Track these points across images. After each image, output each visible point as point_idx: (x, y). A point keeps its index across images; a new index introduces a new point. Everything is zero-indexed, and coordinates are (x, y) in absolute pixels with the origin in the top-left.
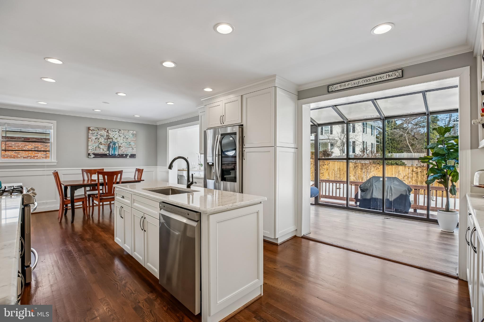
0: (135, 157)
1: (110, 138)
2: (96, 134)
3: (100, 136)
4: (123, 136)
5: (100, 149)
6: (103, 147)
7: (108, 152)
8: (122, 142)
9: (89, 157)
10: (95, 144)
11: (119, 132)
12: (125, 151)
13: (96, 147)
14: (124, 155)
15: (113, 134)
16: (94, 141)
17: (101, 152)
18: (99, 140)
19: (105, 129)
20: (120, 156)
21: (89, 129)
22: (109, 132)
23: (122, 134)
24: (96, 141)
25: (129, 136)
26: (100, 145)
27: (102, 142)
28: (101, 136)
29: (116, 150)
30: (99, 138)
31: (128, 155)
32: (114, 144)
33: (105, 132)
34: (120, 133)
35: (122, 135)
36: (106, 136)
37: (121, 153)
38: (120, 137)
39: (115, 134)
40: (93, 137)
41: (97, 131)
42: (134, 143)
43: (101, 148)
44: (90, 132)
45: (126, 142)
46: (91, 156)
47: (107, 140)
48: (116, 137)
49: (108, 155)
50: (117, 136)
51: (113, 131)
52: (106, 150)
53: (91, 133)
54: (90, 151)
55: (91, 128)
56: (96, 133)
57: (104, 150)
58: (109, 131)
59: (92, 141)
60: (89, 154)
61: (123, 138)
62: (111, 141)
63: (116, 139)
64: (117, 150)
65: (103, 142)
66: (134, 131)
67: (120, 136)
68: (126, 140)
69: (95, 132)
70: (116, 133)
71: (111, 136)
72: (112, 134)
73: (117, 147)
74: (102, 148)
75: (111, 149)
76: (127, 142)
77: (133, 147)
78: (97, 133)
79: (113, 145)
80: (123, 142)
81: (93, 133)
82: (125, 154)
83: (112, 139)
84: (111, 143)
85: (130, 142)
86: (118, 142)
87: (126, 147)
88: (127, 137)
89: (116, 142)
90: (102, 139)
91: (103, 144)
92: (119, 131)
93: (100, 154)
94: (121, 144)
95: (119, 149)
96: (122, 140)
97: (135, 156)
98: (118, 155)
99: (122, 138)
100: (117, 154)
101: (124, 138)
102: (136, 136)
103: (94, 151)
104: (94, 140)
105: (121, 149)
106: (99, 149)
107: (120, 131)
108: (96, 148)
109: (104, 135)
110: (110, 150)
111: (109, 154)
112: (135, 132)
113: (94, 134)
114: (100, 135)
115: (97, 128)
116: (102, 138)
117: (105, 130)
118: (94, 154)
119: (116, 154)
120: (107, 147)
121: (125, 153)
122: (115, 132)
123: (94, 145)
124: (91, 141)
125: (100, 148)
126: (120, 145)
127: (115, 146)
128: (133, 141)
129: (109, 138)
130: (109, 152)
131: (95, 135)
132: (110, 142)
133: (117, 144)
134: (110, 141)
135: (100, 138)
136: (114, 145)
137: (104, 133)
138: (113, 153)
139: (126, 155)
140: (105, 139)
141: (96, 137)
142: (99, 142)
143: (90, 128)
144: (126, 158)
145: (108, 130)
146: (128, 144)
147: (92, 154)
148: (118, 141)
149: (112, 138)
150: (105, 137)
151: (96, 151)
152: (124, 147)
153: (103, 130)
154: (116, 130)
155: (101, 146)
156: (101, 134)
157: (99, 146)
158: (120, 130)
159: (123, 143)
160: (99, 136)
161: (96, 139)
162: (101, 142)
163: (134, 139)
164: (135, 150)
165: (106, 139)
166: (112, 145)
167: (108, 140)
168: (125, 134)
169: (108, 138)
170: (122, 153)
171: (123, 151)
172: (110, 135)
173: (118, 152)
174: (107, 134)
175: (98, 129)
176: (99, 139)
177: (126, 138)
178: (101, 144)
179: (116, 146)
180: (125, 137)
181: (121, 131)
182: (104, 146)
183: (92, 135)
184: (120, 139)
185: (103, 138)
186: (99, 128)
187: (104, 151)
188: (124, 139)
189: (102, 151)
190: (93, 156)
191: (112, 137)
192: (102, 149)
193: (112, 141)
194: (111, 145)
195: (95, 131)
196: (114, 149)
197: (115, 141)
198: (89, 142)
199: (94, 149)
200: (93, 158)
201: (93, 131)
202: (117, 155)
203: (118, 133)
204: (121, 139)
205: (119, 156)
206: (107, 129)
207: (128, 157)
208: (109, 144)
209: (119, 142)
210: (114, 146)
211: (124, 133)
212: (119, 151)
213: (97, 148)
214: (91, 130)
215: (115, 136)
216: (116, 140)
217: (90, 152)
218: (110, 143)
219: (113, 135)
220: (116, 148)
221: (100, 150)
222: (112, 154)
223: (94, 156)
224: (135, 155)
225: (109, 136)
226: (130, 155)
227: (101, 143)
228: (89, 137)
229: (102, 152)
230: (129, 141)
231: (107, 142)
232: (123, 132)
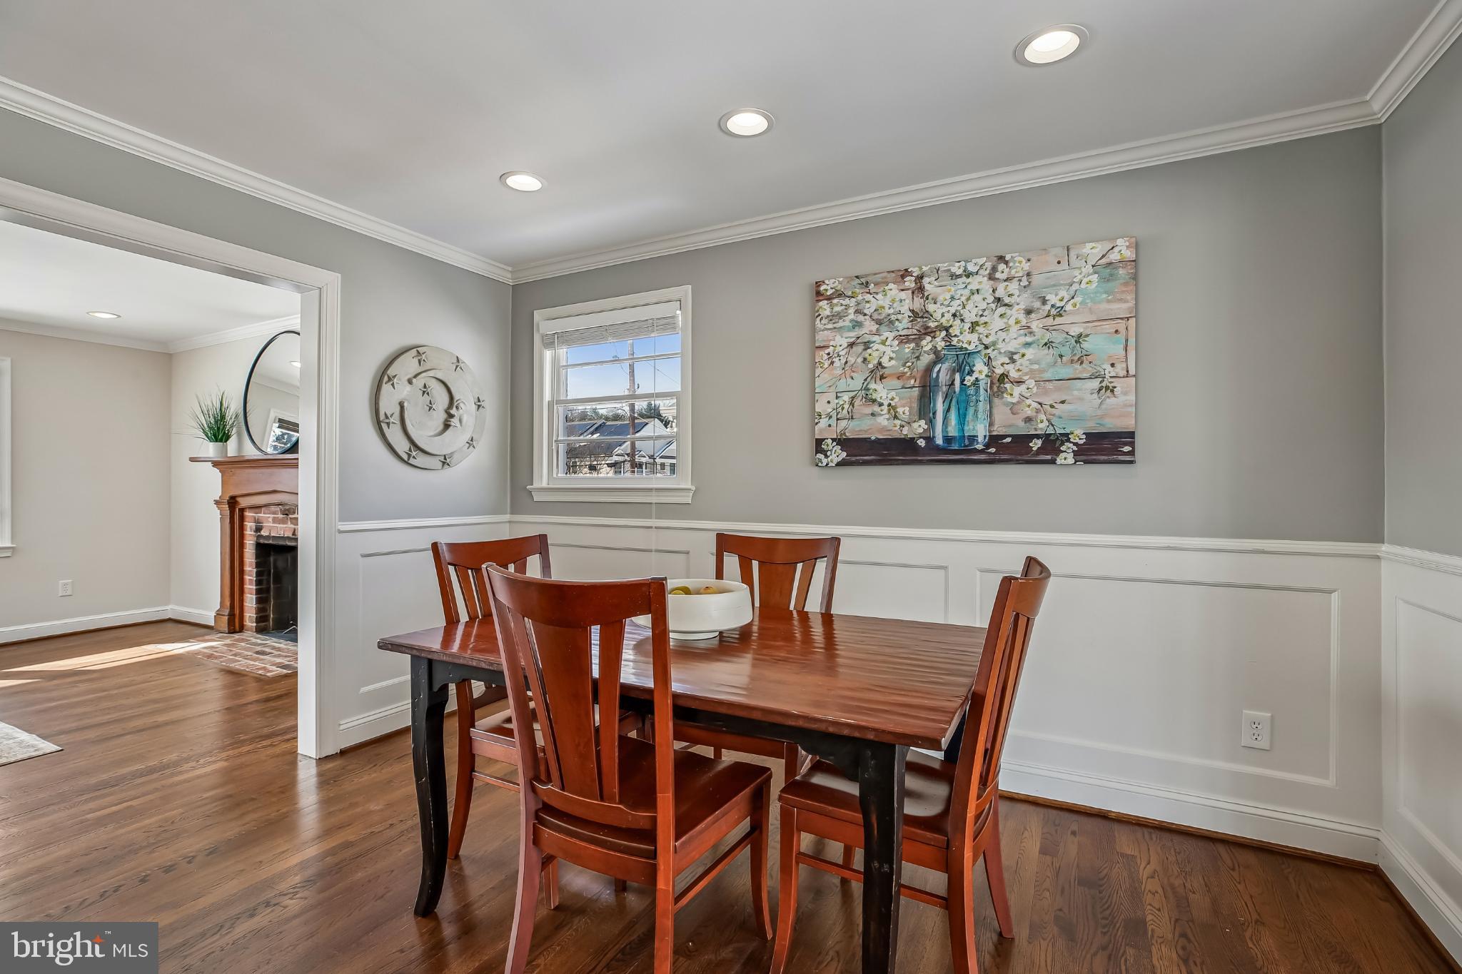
0: (1132, 453)
1: (932, 325)
2: (852, 316)
3: (874, 327)
4: (1023, 301)
5: (876, 408)
6: (893, 394)
7: (922, 422)
8: (1013, 342)
9: (820, 461)
10: (849, 380)
11: (998, 275)
12: (1038, 411)
13: (853, 398)
14: (1036, 444)
15: (952, 298)
16: (843, 361)
17: (880, 425)
18: (869, 351)
19: (906, 273)
20: (1002, 448)
21: (818, 293)
22: (927, 287)
23: (1013, 287)
24: (852, 360)
25: (1075, 287)
26: (872, 386)
27: (885, 361)
28: (879, 322)
29: (971, 411)
30: (867, 338)
31: (1066, 437)
32: (963, 363)
33: (903, 295)
34: (1004, 276)
35: (1017, 293)
36: (906, 320)
37: (1007, 422)
38: (1002, 310)
39: (967, 292)
40: (838, 338)
41: (860, 297)
42: (1121, 337)
43: (881, 405)
44: (821, 307)
45: (1048, 336)
46: (826, 456)
47: (918, 345)
48: (970, 316)
49: (922, 443)
50: (984, 305)
51: (954, 276)
52: (907, 409)
53: (828, 312)
54: (824, 422)
55: (827, 288)
56: (851, 311)
57: (900, 410)
58: (926, 281)
59: (832, 363)
60: (819, 445)
61: (1022, 317)
62: (940, 344)
63: (974, 325)
64: (981, 404)
65: (891, 359)
66: (1120, 242)
67: (998, 300)
68: (1050, 321)
69: (847, 307)
70: (974, 283)
71: (940, 313)
72: (944, 296)
73: (982, 384)
74: (886, 403)
75: (940, 406)
76: (1057, 337)
77: (1109, 371)
78: (857, 312)
79: (953, 371)
80: (1028, 345)
81: (839, 313)
82: (1038, 436)
83: (944, 333)
84: (938, 359)
85: (1079, 339)
86: (986, 347)
87: (1047, 376)
88: (1052, 299)
89: (971, 348)
90: (883, 343)
91: (890, 375)
92: (994, 269)
93: (878, 440)
94: (1013, 361)
95: (996, 400)
96: (1014, 329)
97: (1127, 449)
98: (988, 446)
99: (1016, 313)
100: (980, 439)
101: (1029, 312)
102: (1135, 277)
103: (843, 424)
104: (842, 353)
105: (1010, 399)
106: (868, 410)
107: (1002, 266)
108: (852, 404)
109: (900, 313)
110: (934, 414)
111: (929, 440)
112: (1123, 250)
113: (840, 316)
114: (876, 316)
115: (857, 277)
116: (886, 334)
117: (903, 277)
118: (843, 442)
119: (973, 439)
120: (916, 392)
121: (1042, 427)
122: (968, 281)
123: (842, 385)
124: (826, 366)
125: (874, 401)
126: (999, 371)
127: (969, 380)
128: (1109, 327)
129: (927, 332)
130: (931, 422)
131: (846, 323)
132: (932, 356)
133: (980, 367)
134: (935, 351)
135: (876, 338)
136: (957, 377)
137: (896, 300)
138: (953, 431)
139: (1053, 444)
140: (904, 340)
141: (853, 334)
142: (871, 366)
143: (822, 288)
144: (1053, 462)
145: (920, 278)
146: (1066, 350)
147: (833, 440)
148: (986, 341)
149: (947, 329)
150: (905, 323)
151: (852, 424)
152: (1031, 383)
153: (891, 286)
154: (971, 268)
155: (882, 392)
156: (883, 307)
157: (868, 389)
158: (1001, 259)
159: (1023, 351)
160: (870, 326)
161: (851, 345)
162: (880, 364)
163: (1121, 308)
164: (1125, 393)
165: (909, 341)
166: (943, 378)
167: (924, 343)
168: (1036, 280)
169: (922, 326)
170: (1022, 429)
171: (1029, 412)
172: (931, 307)
173: (991, 424)
174: (918, 303)
175: (863, 280)
176: (867, 345)
177: (1048, 307)
178: (882, 378)
179: (975, 375)
180: (1037, 304)
181: (1006, 263)
182: (898, 384)
183: (830, 326)
184: (998, 323)
185: (891, 335)
186: (867, 276)
187: (896, 417)
188: (1033, 315)
189: (885, 423)
190: (837, 454)
191: (944, 321)
192: (885, 408)
193: (950, 346)
194: (943, 372)
195: (847, 301)
196: (962, 402)
197: (969, 340)
198: (818, 371)
199: (845, 411)
200: (838, 464)
201: (835, 301)
202: (980, 447)
203: (986, 286)
204: (1012, 321)
205: (993, 450)
206: (916, 272)
207: (1066, 457)
208: (929, 370)
209: (994, 344)
210: (962, 381)
211: (1028, 275)
212: (995, 411)
213: (857, 402)
214: (829, 298)
215: (970, 306)
216: (974, 337)
217: (821, 431)
218: (935, 363)
219: (955, 306)
220: (972, 391)
221: (873, 414)
222: (948, 440)
223: (844, 454)
224: (1131, 435)
225: (926, 314)
226: (1078, 436)
227: (879, 373)
228: (821, 338)
229: (884, 429)
230: (1075, 331)
231: (918, 358)
232: (1026, 266)
